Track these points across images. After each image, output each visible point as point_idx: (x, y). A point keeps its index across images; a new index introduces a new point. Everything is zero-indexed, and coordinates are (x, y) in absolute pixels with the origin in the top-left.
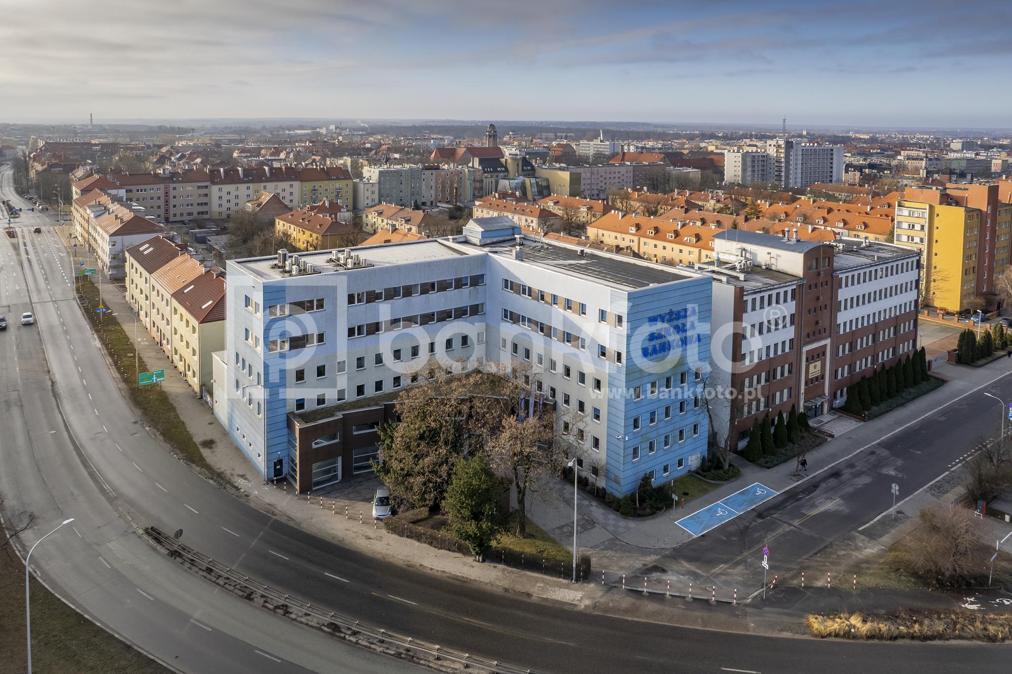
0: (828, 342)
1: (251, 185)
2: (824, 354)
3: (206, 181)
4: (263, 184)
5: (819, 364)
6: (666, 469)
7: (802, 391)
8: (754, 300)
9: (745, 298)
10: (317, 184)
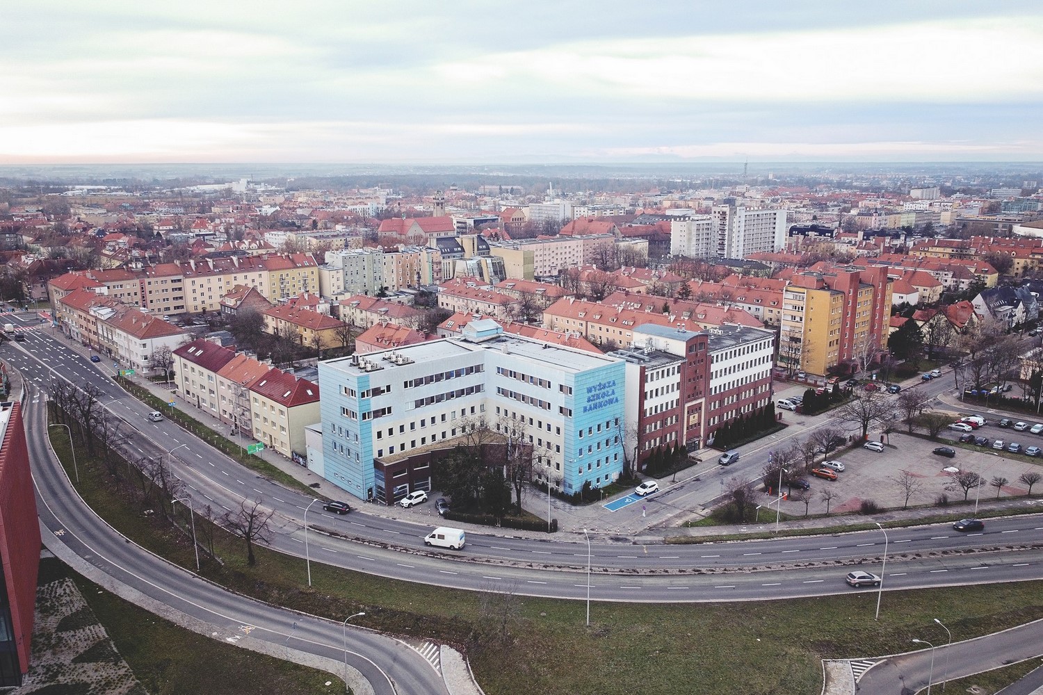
0: (703, 400)
1: (222, 277)
2: (700, 408)
3: (180, 274)
4: (233, 275)
5: (696, 415)
6: (598, 480)
7: (685, 433)
8: (652, 374)
9: (646, 373)
10: (284, 273)
